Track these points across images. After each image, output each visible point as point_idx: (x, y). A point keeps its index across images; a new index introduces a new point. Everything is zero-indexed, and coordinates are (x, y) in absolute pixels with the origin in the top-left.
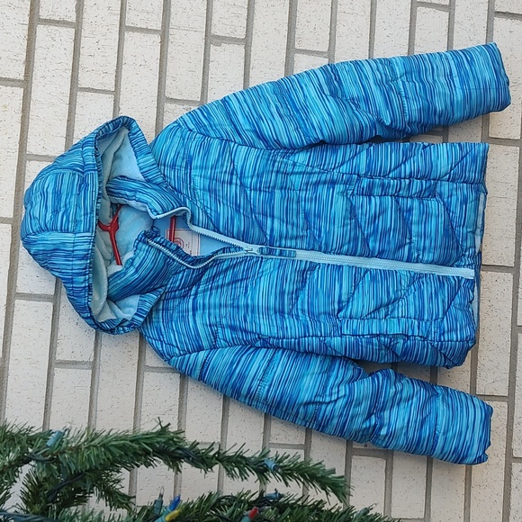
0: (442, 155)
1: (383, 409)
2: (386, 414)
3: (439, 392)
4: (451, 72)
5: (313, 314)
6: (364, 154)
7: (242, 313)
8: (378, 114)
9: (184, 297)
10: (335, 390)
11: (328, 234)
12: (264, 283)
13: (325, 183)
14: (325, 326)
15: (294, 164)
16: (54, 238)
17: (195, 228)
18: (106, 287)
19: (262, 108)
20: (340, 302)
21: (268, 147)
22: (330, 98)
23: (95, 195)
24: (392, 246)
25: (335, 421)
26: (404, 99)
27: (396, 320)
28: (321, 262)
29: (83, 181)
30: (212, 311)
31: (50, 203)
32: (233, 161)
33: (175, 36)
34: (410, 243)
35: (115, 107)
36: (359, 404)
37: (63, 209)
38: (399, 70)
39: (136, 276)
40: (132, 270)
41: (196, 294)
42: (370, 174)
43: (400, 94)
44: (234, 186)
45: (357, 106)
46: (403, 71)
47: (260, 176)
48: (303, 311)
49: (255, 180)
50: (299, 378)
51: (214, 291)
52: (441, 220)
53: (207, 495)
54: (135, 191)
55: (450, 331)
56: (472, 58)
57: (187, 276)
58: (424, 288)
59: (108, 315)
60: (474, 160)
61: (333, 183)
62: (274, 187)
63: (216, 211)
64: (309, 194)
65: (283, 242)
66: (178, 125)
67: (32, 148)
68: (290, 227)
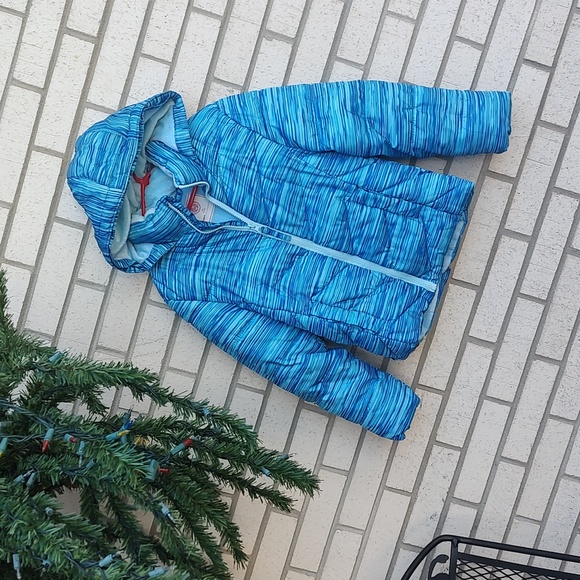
0: (432, 183)
1: (330, 380)
2: (332, 384)
3: (380, 377)
4: (462, 111)
5: (292, 292)
6: (366, 169)
7: (234, 278)
8: (389, 136)
9: (191, 253)
10: (293, 357)
11: (320, 229)
12: (258, 257)
13: (328, 186)
14: (299, 304)
15: (306, 165)
16: (92, 186)
17: (212, 199)
18: (127, 233)
19: (290, 110)
20: (316, 287)
21: (288, 144)
22: (350, 115)
23: (132, 159)
24: (372, 250)
25: (289, 381)
26: (415, 128)
27: (356, 313)
28: (311, 250)
29: (125, 144)
30: (211, 270)
31: (94, 156)
32: (255, 150)
33: (234, 24)
34: (388, 251)
35: (169, 76)
36: (311, 372)
37: (104, 164)
38: (417, 100)
39: (153, 230)
40: (151, 225)
41: (201, 253)
42: (367, 187)
43: (412, 122)
44: (251, 171)
45: (372, 126)
46: (420, 101)
47: (275, 168)
48: (284, 288)
49: (269, 170)
50: (267, 341)
51: (216, 254)
52: (417, 239)
53: (167, 417)
54: (167, 159)
55: (398, 332)
56: (484, 103)
57: (196, 237)
58: (388, 292)
59: (125, 255)
60: (458, 195)
61: (334, 188)
62: (284, 180)
63: (232, 189)
64: (312, 193)
65: (282, 227)
66: (218, 107)
67: (92, 97)
68: (290, 215)
